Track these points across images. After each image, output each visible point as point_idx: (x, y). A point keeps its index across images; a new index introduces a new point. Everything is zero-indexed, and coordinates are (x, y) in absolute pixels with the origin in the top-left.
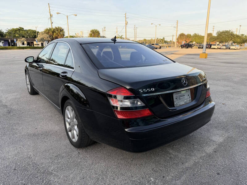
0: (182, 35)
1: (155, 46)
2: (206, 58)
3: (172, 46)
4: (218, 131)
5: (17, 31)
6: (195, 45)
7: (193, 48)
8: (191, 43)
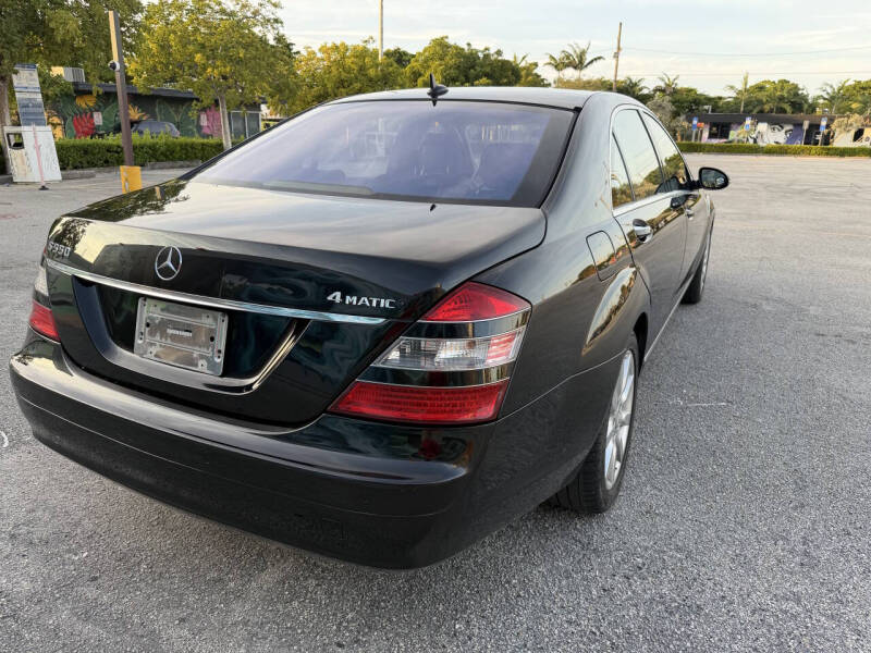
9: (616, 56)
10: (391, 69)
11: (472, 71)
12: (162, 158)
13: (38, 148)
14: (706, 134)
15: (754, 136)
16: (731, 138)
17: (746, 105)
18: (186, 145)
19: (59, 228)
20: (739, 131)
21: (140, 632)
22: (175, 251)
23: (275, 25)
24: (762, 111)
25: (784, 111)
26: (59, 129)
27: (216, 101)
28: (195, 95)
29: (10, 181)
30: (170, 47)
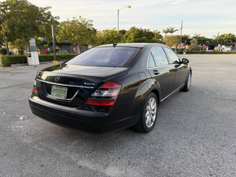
9: (181, 29)
10: (120, 35)
11: (141, 35)
12: (63, 59)
13: (34, 57)
14: (207, 49)
15: (221, 49)
16: (215, 50)
17: (219, 41)
18: (69, 55)
19: (38, 73)
20: (217, 48)
21: (50, 150)
22: (59, 76)
23: (91, 26)
24: (223, 42)
25: (230, 42)
26: (39, 52)
27: (77, 44)
28: (72, 43)
29: (28, 65)
30: (66, 32)
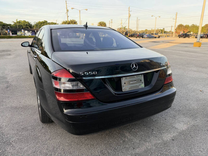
0: (180, 26)
1: (154, 35)
2: (199, 47)
3: (170, 35)
4: (184, 118)
5: (43, 24)
6: (192, 35)
7: (190, 37)
8: (189, 33)
14: (11, 34)
16: (18, 34)
17: (19, 26)
25: (28, 28)
